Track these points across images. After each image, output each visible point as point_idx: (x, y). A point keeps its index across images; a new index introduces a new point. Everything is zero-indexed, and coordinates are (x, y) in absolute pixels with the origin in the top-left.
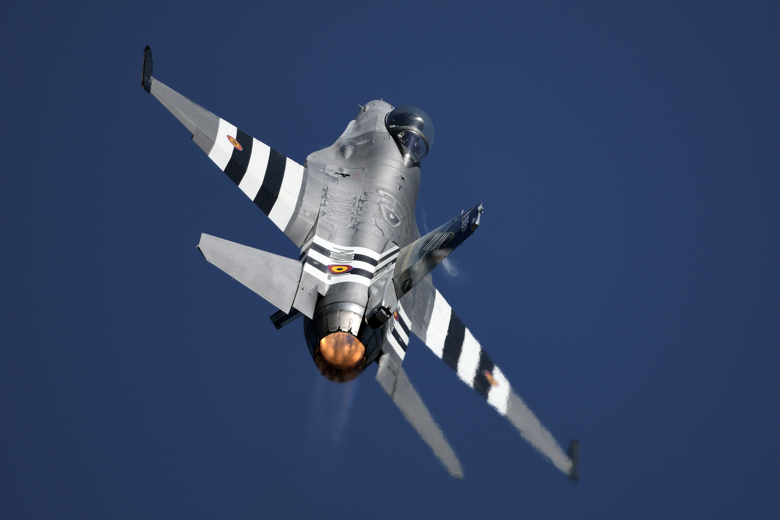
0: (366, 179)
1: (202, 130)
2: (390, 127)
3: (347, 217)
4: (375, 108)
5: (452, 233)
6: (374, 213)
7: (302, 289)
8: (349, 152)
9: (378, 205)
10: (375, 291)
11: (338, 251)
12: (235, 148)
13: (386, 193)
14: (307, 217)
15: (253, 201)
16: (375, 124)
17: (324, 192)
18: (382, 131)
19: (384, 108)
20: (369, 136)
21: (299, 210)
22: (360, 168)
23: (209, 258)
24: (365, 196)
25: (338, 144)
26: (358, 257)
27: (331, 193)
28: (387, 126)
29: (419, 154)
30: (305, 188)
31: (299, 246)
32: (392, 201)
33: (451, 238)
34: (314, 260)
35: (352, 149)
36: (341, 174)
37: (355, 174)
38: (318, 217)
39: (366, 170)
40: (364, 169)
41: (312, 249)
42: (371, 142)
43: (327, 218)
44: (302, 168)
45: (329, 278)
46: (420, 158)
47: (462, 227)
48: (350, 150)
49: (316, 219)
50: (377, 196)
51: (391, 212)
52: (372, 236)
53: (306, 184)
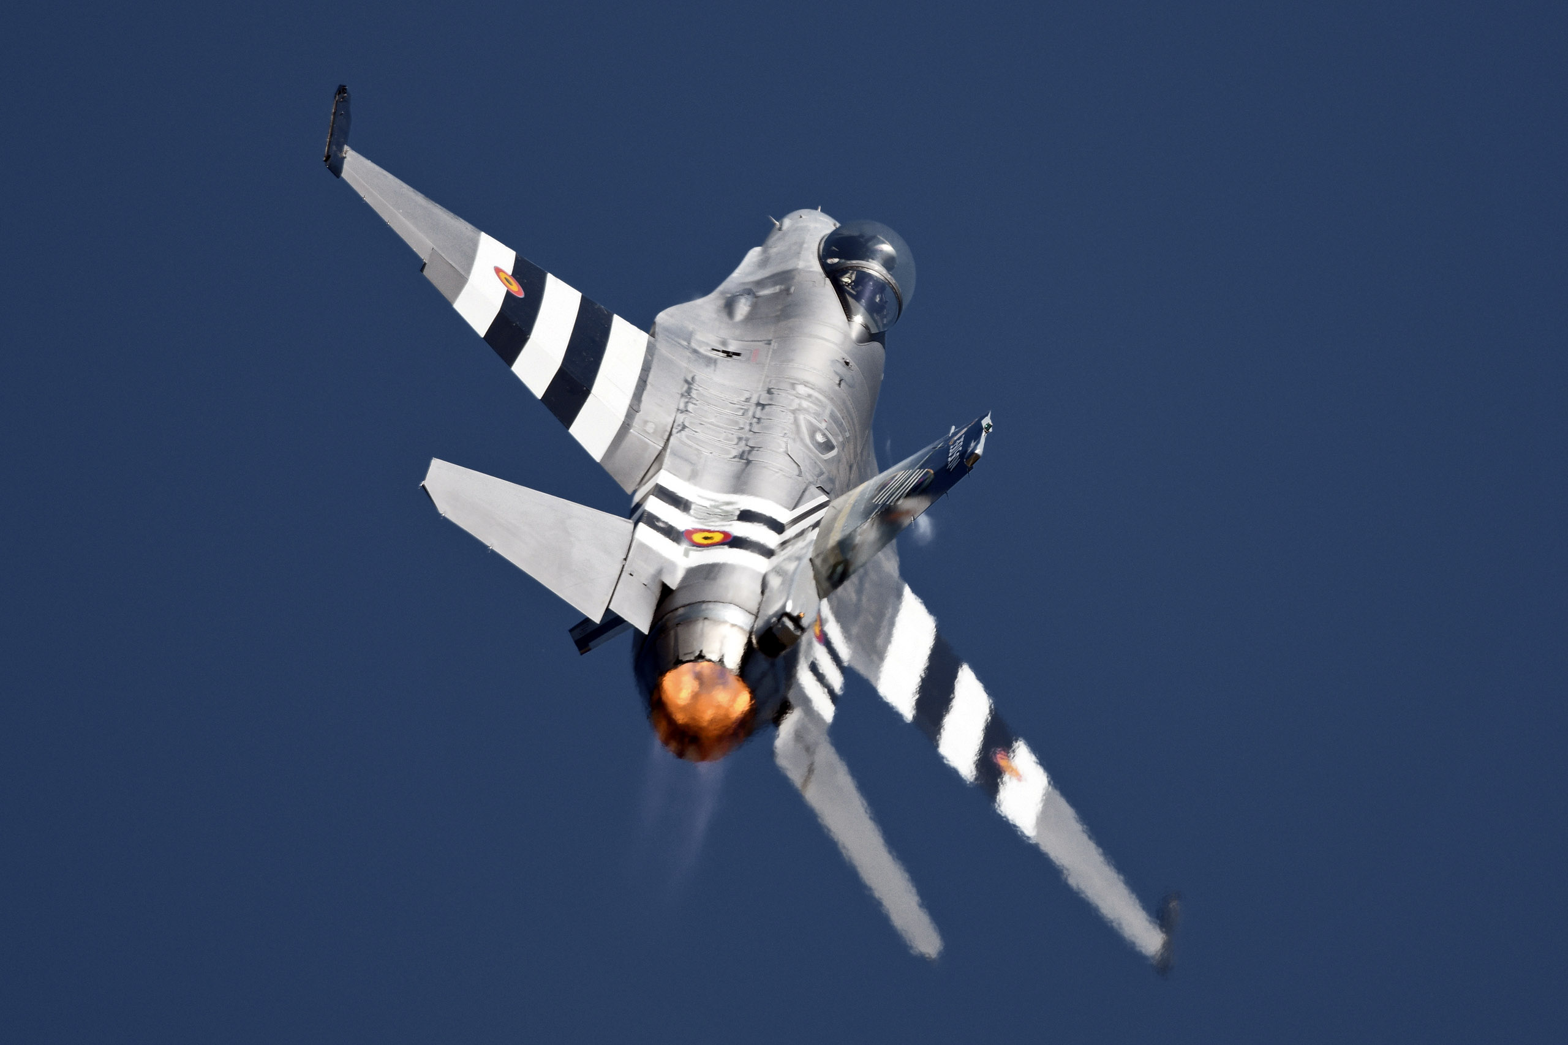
0: (773, 363)
1: (443, 255)
2: (829, 261)
3: (730, 436)
4: (801, 224)
5: (929, 470)
6: (784, 429)
7: (631, 575)
8: (743, 308)
9: (793, 414)
10: (775, 582)
11: (707, 504)
12: (507, 291)
13: (811, 392)
14: (647, 432)
15: (540, 398)
16: (798, 254)
17: (686, 386)
18: (811, 270)
19: (818, 225)
20: (784, 278)
21: (634, 418)
22: (761, 341)
23: (445, 508)
24: (768, 395)
25: (722, 293)
26: (746, 516)
27: (700, 389)
28: (822, 259)
29: (885, 317)
30: (648, 376)
31: (629, 491)
32: (824, 407)
33: (927, 479)
34: (658, 519)
35: (749, 303)
36: (724, 352)
37: (751, 353)
38: (670, 434)
39: (774, 345)
40: (769, 343)
41: (654, 497)
42: (787, 290)
43: (688, 437)
44: (643, 337)
45: (686, 554)
46: (884, 325)
47: (950, 459)
48: (745, 305)
49: (666, 437)
50: (792, 397)
51: (820, 430)
52: (777, 475)
53: (650, 368)
